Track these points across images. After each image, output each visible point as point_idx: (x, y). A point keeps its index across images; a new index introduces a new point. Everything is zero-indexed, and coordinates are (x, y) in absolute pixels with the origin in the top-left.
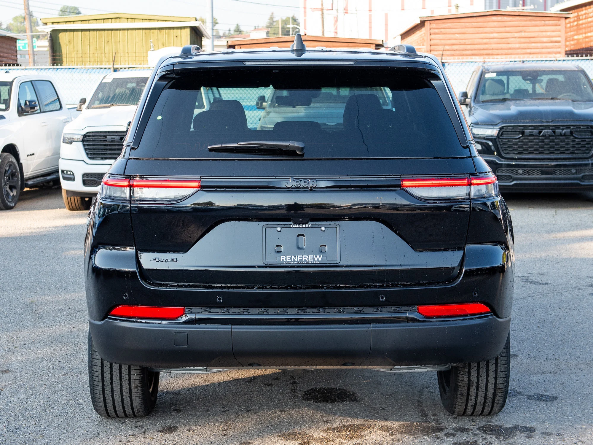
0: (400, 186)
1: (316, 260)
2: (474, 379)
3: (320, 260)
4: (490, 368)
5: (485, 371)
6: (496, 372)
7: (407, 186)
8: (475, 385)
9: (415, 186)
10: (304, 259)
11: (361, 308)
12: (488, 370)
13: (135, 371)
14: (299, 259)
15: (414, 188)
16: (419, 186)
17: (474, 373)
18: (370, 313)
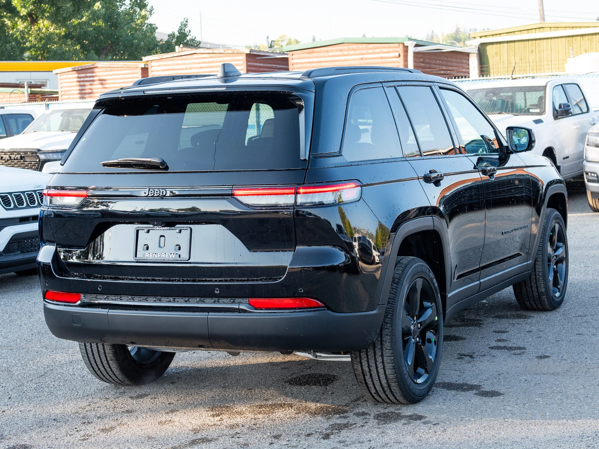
0: (232, 195)
1: (171, 257)
2: (366, 368)
3: (174, 257)
4: (377, 360)
5: (374, 361)
6: (383, 362)
7: (237, 195)
8: (368, 374)
9: (245, 195)
10: (162, 256)
11: (202, 299)
12: (376, 362)
13: (108, 346)
14: (158, 256)
15: (243, 196)
16: (248, 195)
17: (365, 363)
18: (209, 303)
